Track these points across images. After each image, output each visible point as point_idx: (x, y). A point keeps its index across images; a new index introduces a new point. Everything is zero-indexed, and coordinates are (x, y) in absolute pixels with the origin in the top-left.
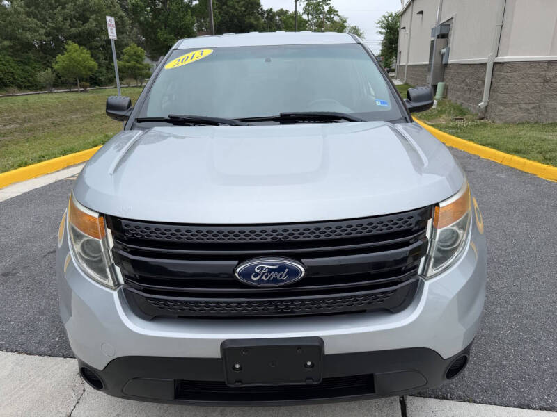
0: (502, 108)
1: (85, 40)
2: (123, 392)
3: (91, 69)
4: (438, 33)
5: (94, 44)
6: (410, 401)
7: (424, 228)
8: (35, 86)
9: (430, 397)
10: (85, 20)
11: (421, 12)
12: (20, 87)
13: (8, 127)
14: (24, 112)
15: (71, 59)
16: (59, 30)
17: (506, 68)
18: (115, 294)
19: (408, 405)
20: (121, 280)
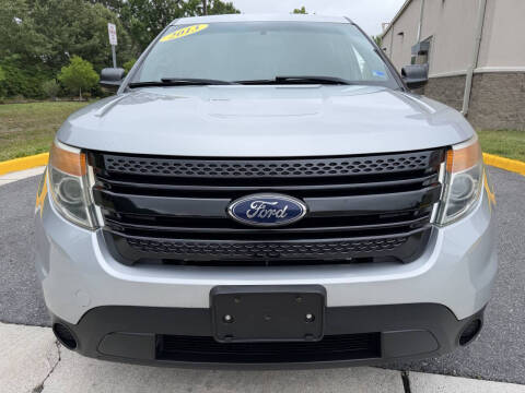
0: (481, 116)
1: (89, 54)
2: (98, 352)
3: (93, 81)
4: (418, 49)
5: (97, 59)
6: (412, 376)
7: (437, 171)
8: (40, 96)
9: (434, 373)
10: (90, 37)
11: (402, 34)
12: (26, 96)
13: (12, 130)
14: (28, 117)
15: (74, 70)
16: (65, 46)
17: (485, 79)
18: (94, 235)
19: (411, 379)
20: (102, 222)
